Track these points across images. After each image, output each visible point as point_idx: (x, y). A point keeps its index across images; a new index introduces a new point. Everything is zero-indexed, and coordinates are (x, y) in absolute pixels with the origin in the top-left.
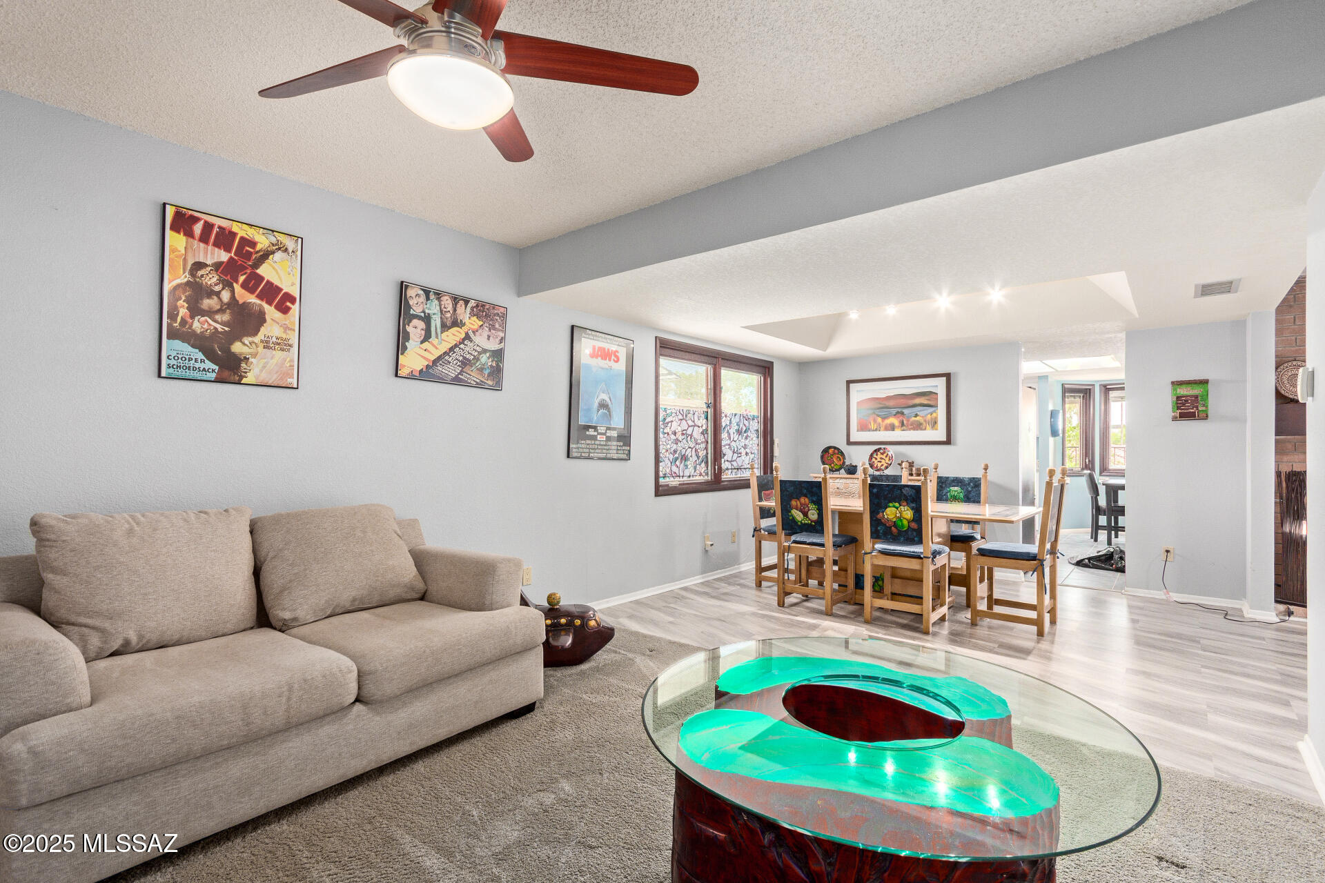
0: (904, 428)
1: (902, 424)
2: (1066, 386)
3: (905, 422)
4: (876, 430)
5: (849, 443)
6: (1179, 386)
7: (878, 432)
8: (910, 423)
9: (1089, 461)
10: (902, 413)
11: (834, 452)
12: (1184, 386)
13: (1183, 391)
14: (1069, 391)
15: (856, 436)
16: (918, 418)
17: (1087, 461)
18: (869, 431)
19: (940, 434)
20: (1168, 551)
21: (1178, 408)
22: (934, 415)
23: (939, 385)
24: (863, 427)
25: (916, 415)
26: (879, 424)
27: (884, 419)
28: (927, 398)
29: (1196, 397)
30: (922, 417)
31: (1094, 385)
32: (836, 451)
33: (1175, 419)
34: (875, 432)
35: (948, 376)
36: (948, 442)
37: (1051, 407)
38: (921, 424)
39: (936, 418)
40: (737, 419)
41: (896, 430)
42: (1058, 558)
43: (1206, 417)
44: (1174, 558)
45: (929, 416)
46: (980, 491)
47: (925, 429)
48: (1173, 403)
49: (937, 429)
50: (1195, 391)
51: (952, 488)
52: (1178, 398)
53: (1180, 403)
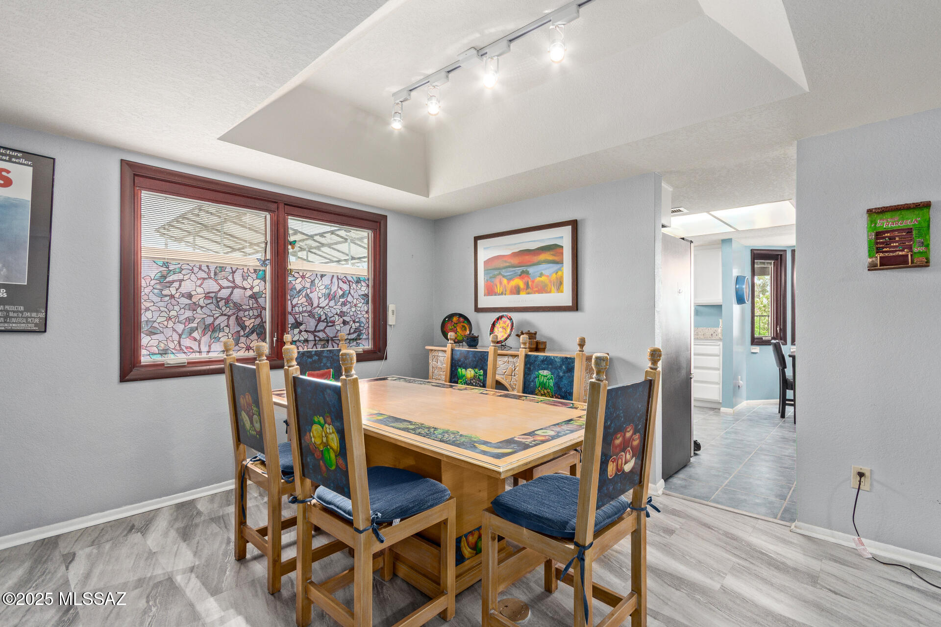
0: (529, 290)
1: (527, 285)
2: (755, 252)
3: (530, 283)
4: (502, 294)
5: (478, 310)
6: (881, 216)
7: (504, 296)
8: (534, 284)
9: (780, 329)
10: (527, 273)
11: (459, 321)
12: (889, 216)
13: (887, 223)
14: (758, 255)
15: (485, 301)
16: (543, 278)
17: (778, 329)
18: (495, 295)
19: (565, 298)
20: (861, 475)
21: (878, 250)
22: (560, 273)
23: (564, 236)
24: (490, 292)
25: (541, 275)
26: (505, 286)
27: (509, 280)
28: (552, 253)
29: (910, 230)
30: (548, 276)
31: (786, 250)
32: (462, 319)
33: (872, 267)
34: (502, 296)
35: (574, 224)
36: (575, 307)
37: (736, 272)
38: (546, 285)
39: (562, 277)
40: (326, 281)
41: (521, 293)
42: (648, 515)
43: (926, 263)
44: (871, 485)
45: (554, 275)
46: (573, 377)
47: (550, 292)
48: (870, 241)
49: (562, 292)
50: (908, 221)
51: (541, 372)
52: (879, 235)
53: (882, 243)
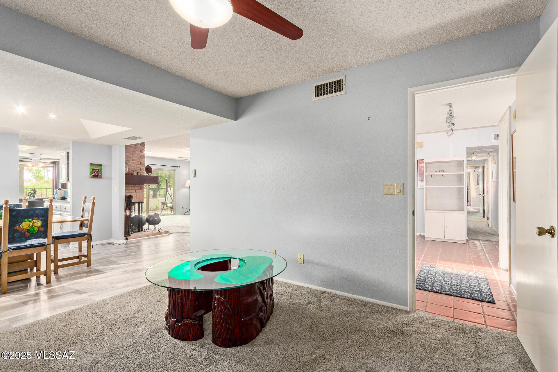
6: (93, 166)
12: (95, 166)
13: (94, 168)
21: (92, 174)
29: (98, 170)
33: (91, 177)
43: (101, 178)
48: (90, 171)
50: (98, 168)
52: (93, 170)
53: (93, 172)
